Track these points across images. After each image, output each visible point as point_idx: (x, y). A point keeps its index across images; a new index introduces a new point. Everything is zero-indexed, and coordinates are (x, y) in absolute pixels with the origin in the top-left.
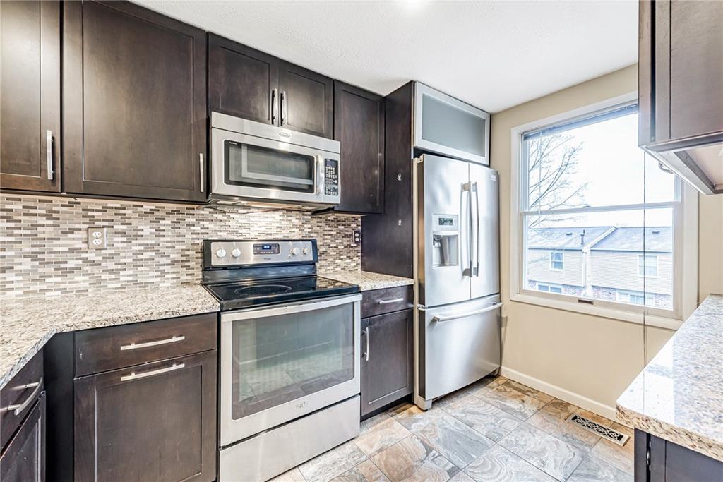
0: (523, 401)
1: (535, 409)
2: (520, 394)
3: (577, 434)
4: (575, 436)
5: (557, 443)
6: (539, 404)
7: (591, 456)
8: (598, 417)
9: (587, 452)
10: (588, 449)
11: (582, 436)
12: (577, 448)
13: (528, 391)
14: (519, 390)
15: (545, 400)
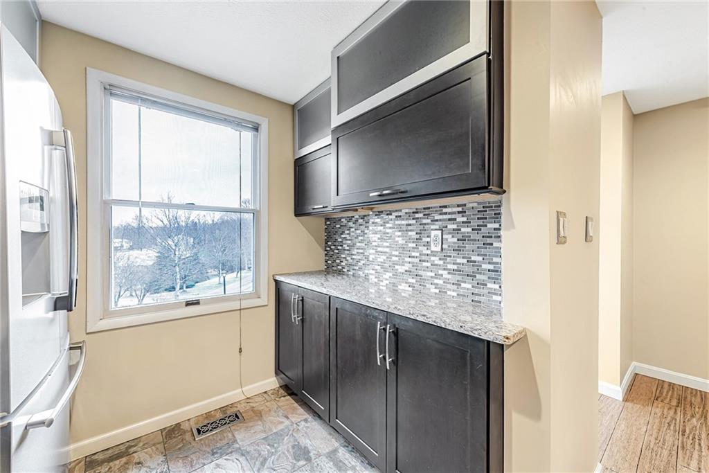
0: (139, 463)
1: (162, 458)
2: (124, 460)
3: (217, 442)
4: (219, 445)
5: (218, 466)
6: (157, 449)
7: (245, 448)
8: (208, 415)
9: (240, 448)
10: (236, 446)
11: (221, 440)
12: (231, 452)
13: (127, 448)
14: (119, 456)
15: (156, 441)
